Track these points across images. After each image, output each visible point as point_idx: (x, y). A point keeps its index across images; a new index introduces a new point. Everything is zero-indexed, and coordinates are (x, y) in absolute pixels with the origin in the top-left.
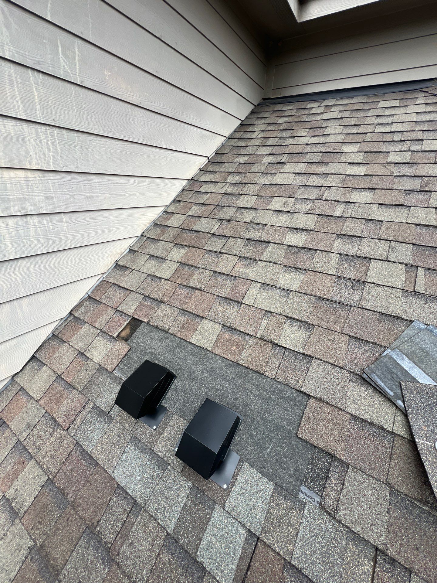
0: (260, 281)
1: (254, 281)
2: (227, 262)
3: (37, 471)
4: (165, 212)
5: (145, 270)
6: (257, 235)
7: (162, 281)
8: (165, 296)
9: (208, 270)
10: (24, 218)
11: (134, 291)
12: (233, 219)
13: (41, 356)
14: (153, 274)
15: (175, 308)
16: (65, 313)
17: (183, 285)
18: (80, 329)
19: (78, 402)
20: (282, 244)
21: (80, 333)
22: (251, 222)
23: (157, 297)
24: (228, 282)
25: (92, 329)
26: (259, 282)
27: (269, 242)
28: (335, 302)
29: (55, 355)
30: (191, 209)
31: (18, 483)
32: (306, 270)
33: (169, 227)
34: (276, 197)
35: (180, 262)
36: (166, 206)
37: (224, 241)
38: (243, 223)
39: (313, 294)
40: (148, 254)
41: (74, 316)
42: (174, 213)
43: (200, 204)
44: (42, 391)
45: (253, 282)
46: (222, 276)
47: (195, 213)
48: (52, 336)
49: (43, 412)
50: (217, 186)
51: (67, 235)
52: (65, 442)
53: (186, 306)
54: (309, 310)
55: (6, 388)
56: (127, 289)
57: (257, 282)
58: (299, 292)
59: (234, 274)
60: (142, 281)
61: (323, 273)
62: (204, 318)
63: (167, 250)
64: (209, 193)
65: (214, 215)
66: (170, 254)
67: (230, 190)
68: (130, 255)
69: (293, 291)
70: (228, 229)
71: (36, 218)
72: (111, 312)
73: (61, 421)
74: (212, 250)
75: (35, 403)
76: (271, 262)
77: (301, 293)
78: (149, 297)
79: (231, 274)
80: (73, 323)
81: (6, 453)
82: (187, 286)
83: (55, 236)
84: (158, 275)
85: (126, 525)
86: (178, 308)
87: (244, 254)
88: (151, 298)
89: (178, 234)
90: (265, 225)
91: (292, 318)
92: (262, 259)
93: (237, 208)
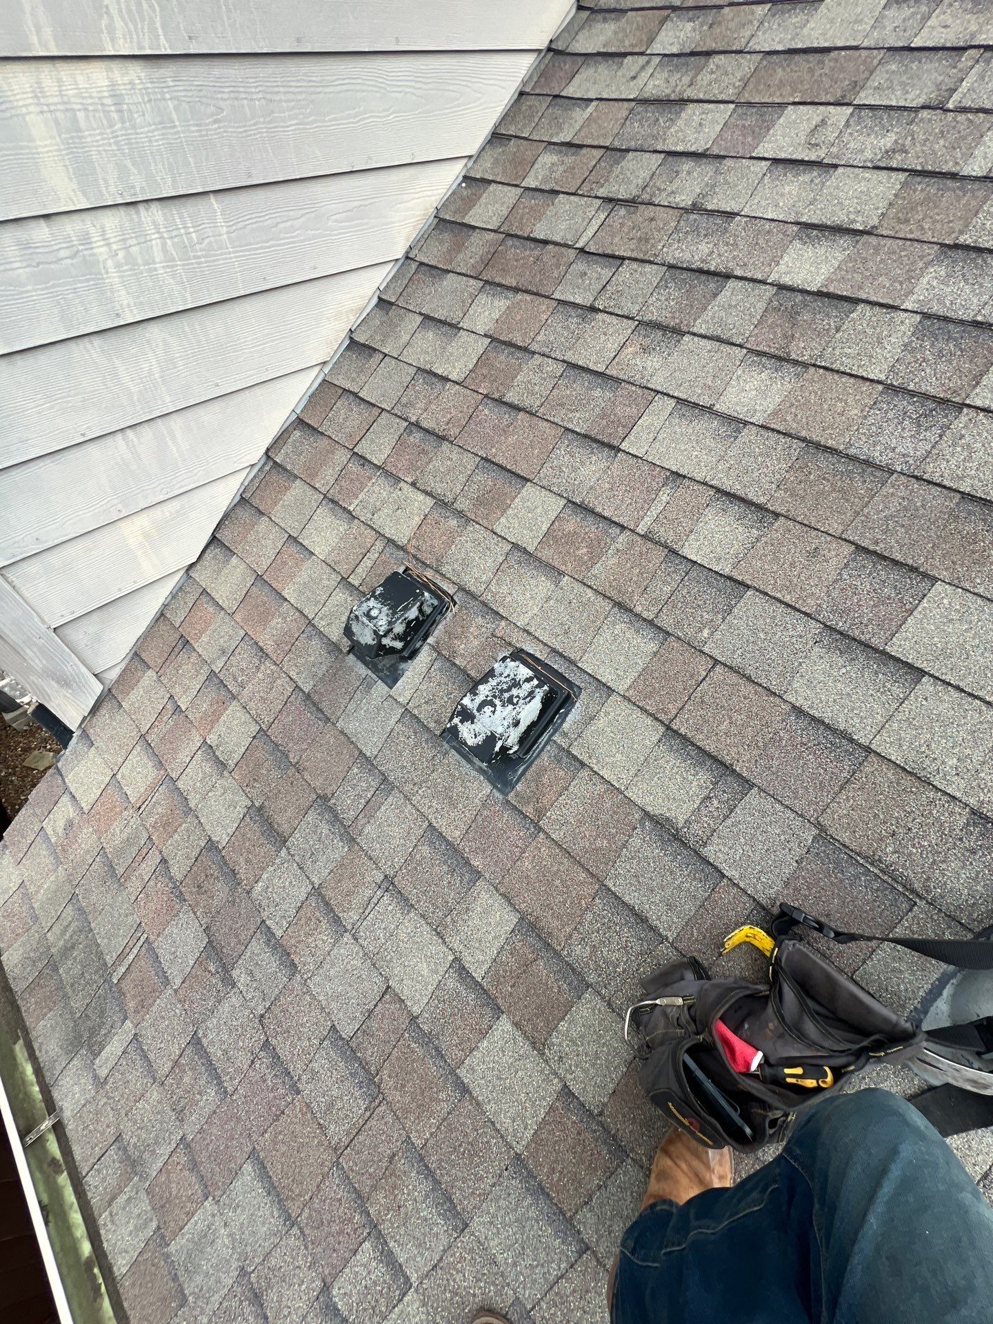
0: (676, 395)
1: (662, 393)
2: (603, 338)
3: (242, 716)
4: (466, 178)
5: (411, 356)
6: (698, 251)
7: (448, 385)
8: (451, 425)
9: (555, 359)
10: (131, 210)
11: (388, 412)
12: (645, 197)
13: (225, 536)
14: (428, 367)
15: (471, 455)
16: (256, 454)
17: (493, 399)
18: (287, 489)
19: (294, 624)
20: (764, 282)
21: (289, 497)
22: (696, 208)
23: (435, 426)
24: (597, 393)
25: (310, 492)
26: (673, 397)
27: (728, 276)
28: (853, 459)
29: (251, 537)
30: (536, 166)
31: (220, 728)
32: (805, 365)
33: (474, 228)
34: (794, 103)
35: (490, 337)
36: (470, 157)
37: (606, 273)
38: (671, 211)
39: (803, 434)
40: (420, 314)
41: (275, 462)
42: (490, 182)
43: (563, 144)
44: (235, 599)
45: (659, 395)
46: (586, 376)
47: (545, 180)
48: (239, 501)
49: (242, 633)
50: (620, 73)
51: (231, 258)
52: (279, 682)
53: (494, 450)
54: (778, 476)
55: (181, 588)
56: (374, 405)
57: (668, 395)
58: (768, 428)
59: (614, 373)
60: (405, 385)
61: (852, 375)
62: (527, 480)
63: (463, 302)
64: (591, 100)
65: (594, 186)
66: (471, 312)
67: (657, 83)
68: (379, 313)
69: (752, 423)
70: (626, 230)
71: (156, 211)
72: (342, 456)
73: (269, 650)
74: (572, 299)
75: (228, 617)
76: (718, 339)
77: (773, 430)
78: (417, 425)
79: (608, 372)
80: (274, 477)
81: (198, 687)
82: (500, 402)
83: (206, 262)
84: (439, 372)
85: (371, 804)
86: (477, 455)
87: (652, 315)
88: (421, 428)
89: (492, 251)
90: (731, 215)
91: (727, 494)
92: (695, 330)
93: (662, 156)
